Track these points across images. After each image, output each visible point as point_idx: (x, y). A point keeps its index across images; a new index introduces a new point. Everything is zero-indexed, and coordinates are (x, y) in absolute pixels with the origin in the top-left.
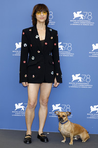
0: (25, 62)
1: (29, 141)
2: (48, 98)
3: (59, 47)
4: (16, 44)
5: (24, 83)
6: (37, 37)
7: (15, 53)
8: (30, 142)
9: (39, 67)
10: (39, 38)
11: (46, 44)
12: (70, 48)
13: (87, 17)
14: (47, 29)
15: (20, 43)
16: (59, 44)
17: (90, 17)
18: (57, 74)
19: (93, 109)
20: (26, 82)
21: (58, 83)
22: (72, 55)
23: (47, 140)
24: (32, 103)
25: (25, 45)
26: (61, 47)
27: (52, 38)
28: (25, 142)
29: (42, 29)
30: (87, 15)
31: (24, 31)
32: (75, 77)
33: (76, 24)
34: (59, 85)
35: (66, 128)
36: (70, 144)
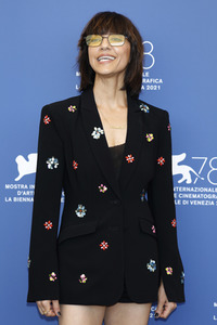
0: (49, 225)
5: (46, 303)
6: (96, 136)
9: (104, 246)
10: (103, 136)
11: (130, 159)
15: (34, 157)
18: (169, 271)
20: (51, 299)
21: (171, 305)
25: (52, 163)
27: (150, 138)
29: (114, 105)
31: (46, 111)
34: (173, 311)
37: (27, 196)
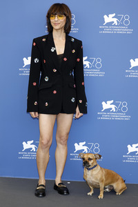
0: (35, 84)
1: (42, 193)
2: (68, 134)
3: (84, 63)
4: (25, 59)
5: (33, 113)
6: (53, 50)
7: (22, 72)
8: (44, 195)
9: (55, 92)
10: (55, 51)
11: (65, 59)
12: (99, 65)
13: (122, 21)
14: (68, 38)
15: (30, 58)
16: (84, 58)
17: (127, 22)
18: (81, 101)
19: (131, 149)
20: (35, 111)
21: (81, 114)
22: (102, 74)
23: (68, 193)
24: (45, 142)
25: (36, 60)
26: (86, 63)
27: (74, 51)
28: (37, 195)
29: (61, 39)
30: (123, 19)
31: (35, 40)
32: (107, 105)
33: (107, 31)
34: (82, 116)
35: (94, 176)
36: (99, 197)
37: (27, 73)
